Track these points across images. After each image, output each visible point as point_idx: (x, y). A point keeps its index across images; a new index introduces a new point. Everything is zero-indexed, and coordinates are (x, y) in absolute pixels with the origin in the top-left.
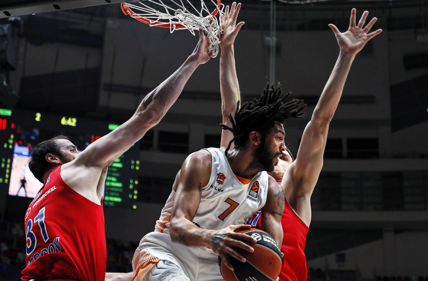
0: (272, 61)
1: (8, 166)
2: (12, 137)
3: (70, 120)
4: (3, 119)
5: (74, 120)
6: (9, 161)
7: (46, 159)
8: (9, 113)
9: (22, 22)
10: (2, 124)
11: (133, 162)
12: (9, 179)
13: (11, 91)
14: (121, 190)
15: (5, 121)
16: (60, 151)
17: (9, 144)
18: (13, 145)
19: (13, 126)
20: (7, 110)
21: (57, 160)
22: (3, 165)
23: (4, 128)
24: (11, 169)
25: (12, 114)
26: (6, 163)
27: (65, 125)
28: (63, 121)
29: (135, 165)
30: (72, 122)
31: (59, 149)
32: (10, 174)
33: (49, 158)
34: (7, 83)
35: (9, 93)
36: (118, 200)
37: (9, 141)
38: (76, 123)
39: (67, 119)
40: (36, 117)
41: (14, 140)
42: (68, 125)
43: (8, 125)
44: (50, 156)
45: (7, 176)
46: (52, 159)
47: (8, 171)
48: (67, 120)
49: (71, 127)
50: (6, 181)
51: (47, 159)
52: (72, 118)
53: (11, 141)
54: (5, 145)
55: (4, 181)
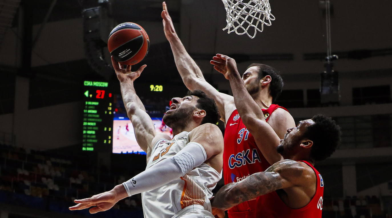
0: (328, 22)
1: (110, 129)
2: (111, 104)
4: (102, 90)
8: (106, 85)
9: (110, 4)
10: (101, 94)
12: (112, 140)
13: (107, 64)
15: (103, 92)
17: (108, 111)
19: (110, 95)
20: (104, 83)
22: (105, 129)
23: (103, 97)
25: (109, 85)
28: (152, 88)
30: (160, 88)
34: (103, 58)
35: (106, 66)
37: (108, 108)
38: (163, 89)
39: (155, 85)
41: (112, 107)
43: (106, 95)
45: (110, 137)
48: (155, 87)
49: (159, 93)
50: (110, 142)
52: (159, 85)
53: (110, 109)
54: (106, 112)
55: (107, 142)
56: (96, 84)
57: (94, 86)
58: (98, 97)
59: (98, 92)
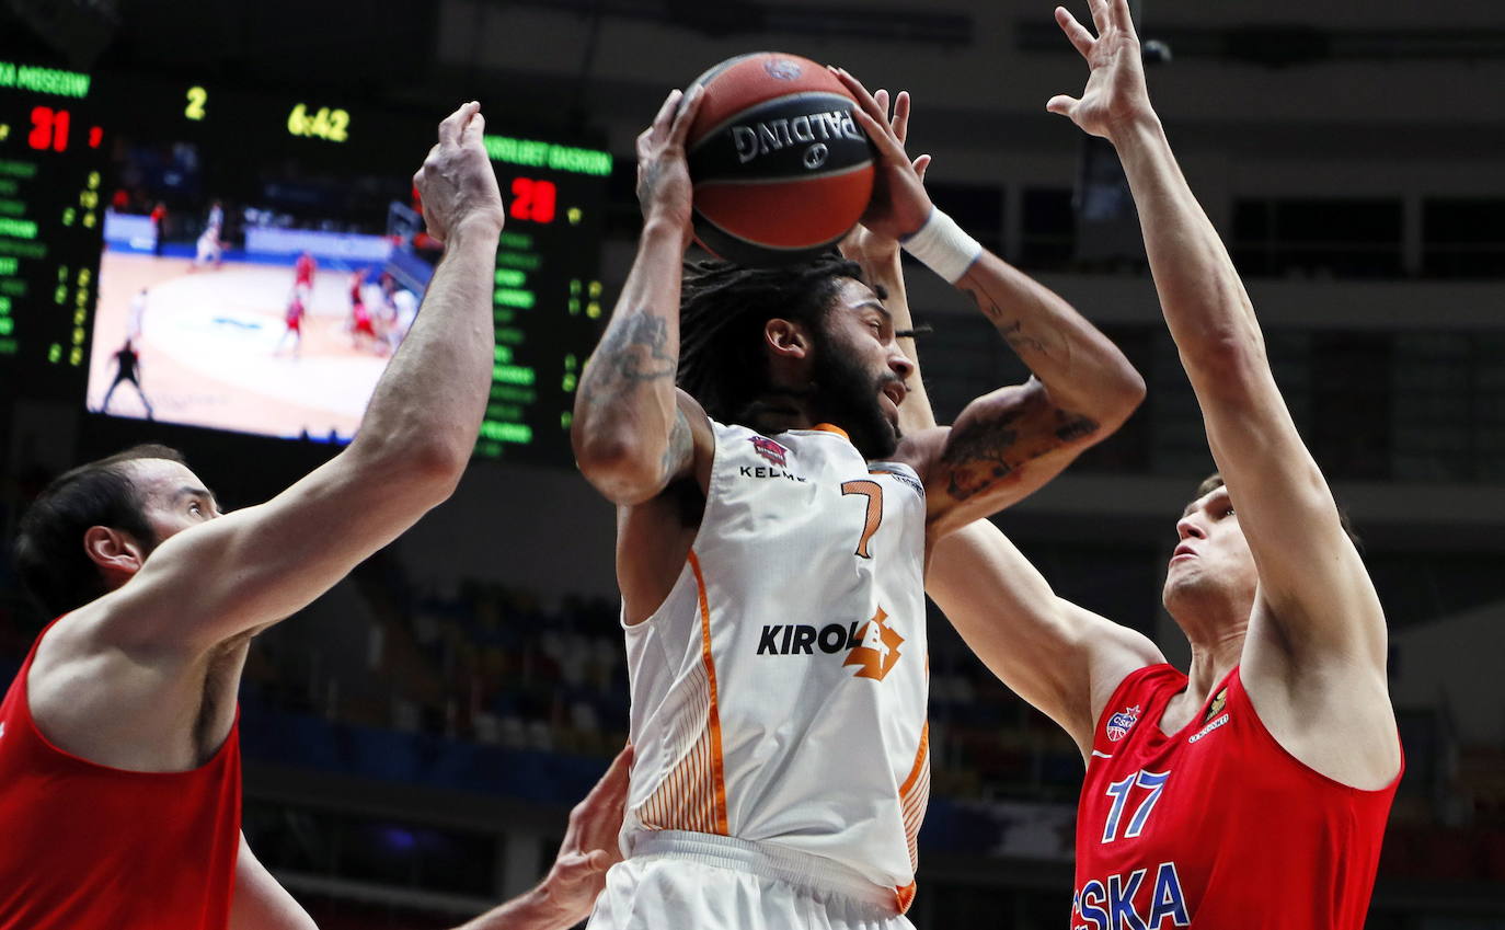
1: (82, 297)
2: (94, 180)
3: (323, 114)
4: (56, 111)
5: (341, 118)
6: (84, 278)
7: (89, 551)
8: (77, 85)
10: (53, 128)
11: (575, 287)
12: (87, 347)
14: (528, 397)
15: (63, 119)
16: (145, 517)
17: (81, 212)
18: (100, 214)
19: (96, 136)
20: (72, 75)
21: (131, 555)
22: (61, 294)
23: (61, 143)
24: (91, 307)
25: (92, 88)
26: (73, 287)
27: (302, 138)
28: (298, 122)
29: (585, 299)
30: (332, 125)
31: (141, 505)
32: (89, 326)
33: (100, 546)
36: (519, 434)
37: (82, 198)
38: (349, 129)
39: (311, 112)
40: (187, 103)
41: (102, 191)
42: (316, 138)
43: (78, 131)
44: (106, 536)
45: (78, 336)
46: (113, 549)
47: (80, 317)
48: (311, 118)
49: (327, 143)
50: (76, 357)
51: (92, 547)
52: (332, 108)
53: (90, 200)
54: (69, 217)
55: (66, 354)
56: (35, 78)
57: (19, 85)
58: (39, 140)
59: (40, 115)
